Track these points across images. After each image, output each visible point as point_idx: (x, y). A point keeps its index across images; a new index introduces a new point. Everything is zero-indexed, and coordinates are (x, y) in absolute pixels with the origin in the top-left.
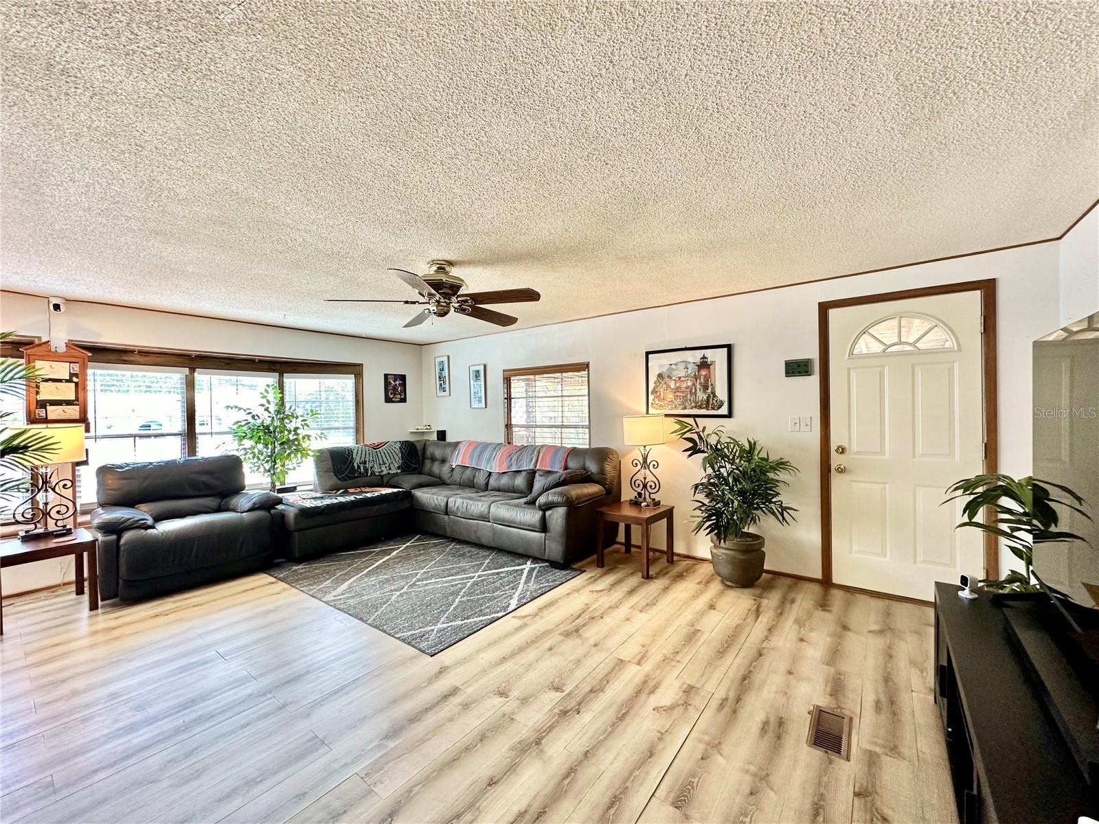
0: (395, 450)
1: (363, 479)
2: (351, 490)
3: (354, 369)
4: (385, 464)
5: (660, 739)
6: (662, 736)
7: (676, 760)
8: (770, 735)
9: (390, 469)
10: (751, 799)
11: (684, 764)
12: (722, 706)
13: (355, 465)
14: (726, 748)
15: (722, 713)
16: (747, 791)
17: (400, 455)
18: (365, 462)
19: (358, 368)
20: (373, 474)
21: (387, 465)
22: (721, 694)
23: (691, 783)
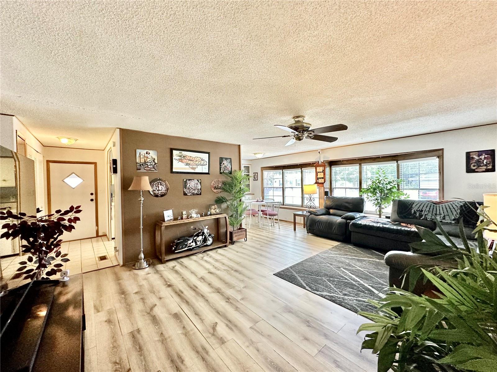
0: (455, 206)
1: (415, 220)
2: (402, 224)
3: (439, 153)
4: (440, 214)
5: (200, 319)
6: (202, 320)
7: (189, 319)
8: (176, 358)
9: (444, 219)
10: (160, 332)
11: (186, 321)
12: (204, 349)
13: (413, 211)
14: (183, 337)
15: (200, 346)
16: (163, 333)
17: (459, 211)
18: (422, 211)
19: (441, 152)
20: (426, 219)
21: (442, 216)
22: (212, 353)
23: (178, 320)
